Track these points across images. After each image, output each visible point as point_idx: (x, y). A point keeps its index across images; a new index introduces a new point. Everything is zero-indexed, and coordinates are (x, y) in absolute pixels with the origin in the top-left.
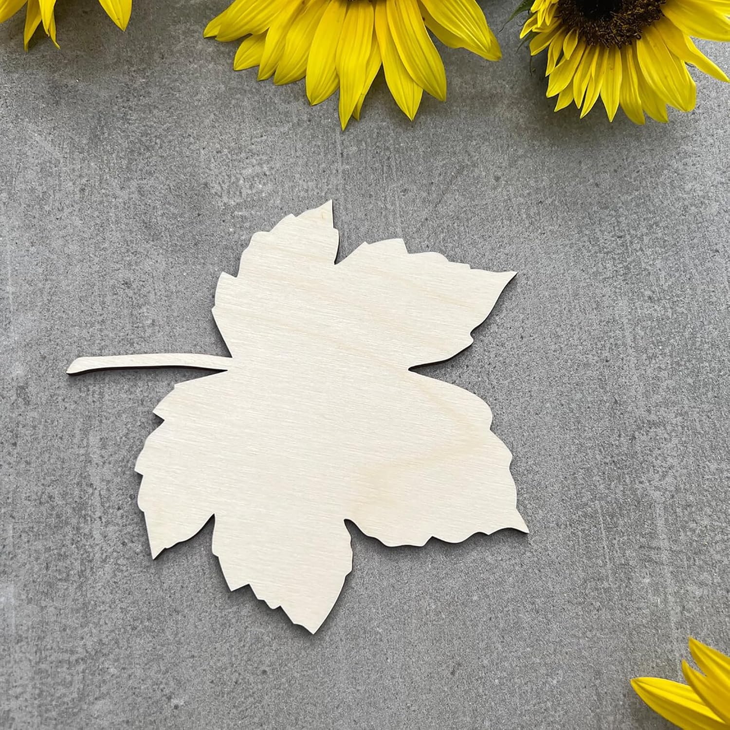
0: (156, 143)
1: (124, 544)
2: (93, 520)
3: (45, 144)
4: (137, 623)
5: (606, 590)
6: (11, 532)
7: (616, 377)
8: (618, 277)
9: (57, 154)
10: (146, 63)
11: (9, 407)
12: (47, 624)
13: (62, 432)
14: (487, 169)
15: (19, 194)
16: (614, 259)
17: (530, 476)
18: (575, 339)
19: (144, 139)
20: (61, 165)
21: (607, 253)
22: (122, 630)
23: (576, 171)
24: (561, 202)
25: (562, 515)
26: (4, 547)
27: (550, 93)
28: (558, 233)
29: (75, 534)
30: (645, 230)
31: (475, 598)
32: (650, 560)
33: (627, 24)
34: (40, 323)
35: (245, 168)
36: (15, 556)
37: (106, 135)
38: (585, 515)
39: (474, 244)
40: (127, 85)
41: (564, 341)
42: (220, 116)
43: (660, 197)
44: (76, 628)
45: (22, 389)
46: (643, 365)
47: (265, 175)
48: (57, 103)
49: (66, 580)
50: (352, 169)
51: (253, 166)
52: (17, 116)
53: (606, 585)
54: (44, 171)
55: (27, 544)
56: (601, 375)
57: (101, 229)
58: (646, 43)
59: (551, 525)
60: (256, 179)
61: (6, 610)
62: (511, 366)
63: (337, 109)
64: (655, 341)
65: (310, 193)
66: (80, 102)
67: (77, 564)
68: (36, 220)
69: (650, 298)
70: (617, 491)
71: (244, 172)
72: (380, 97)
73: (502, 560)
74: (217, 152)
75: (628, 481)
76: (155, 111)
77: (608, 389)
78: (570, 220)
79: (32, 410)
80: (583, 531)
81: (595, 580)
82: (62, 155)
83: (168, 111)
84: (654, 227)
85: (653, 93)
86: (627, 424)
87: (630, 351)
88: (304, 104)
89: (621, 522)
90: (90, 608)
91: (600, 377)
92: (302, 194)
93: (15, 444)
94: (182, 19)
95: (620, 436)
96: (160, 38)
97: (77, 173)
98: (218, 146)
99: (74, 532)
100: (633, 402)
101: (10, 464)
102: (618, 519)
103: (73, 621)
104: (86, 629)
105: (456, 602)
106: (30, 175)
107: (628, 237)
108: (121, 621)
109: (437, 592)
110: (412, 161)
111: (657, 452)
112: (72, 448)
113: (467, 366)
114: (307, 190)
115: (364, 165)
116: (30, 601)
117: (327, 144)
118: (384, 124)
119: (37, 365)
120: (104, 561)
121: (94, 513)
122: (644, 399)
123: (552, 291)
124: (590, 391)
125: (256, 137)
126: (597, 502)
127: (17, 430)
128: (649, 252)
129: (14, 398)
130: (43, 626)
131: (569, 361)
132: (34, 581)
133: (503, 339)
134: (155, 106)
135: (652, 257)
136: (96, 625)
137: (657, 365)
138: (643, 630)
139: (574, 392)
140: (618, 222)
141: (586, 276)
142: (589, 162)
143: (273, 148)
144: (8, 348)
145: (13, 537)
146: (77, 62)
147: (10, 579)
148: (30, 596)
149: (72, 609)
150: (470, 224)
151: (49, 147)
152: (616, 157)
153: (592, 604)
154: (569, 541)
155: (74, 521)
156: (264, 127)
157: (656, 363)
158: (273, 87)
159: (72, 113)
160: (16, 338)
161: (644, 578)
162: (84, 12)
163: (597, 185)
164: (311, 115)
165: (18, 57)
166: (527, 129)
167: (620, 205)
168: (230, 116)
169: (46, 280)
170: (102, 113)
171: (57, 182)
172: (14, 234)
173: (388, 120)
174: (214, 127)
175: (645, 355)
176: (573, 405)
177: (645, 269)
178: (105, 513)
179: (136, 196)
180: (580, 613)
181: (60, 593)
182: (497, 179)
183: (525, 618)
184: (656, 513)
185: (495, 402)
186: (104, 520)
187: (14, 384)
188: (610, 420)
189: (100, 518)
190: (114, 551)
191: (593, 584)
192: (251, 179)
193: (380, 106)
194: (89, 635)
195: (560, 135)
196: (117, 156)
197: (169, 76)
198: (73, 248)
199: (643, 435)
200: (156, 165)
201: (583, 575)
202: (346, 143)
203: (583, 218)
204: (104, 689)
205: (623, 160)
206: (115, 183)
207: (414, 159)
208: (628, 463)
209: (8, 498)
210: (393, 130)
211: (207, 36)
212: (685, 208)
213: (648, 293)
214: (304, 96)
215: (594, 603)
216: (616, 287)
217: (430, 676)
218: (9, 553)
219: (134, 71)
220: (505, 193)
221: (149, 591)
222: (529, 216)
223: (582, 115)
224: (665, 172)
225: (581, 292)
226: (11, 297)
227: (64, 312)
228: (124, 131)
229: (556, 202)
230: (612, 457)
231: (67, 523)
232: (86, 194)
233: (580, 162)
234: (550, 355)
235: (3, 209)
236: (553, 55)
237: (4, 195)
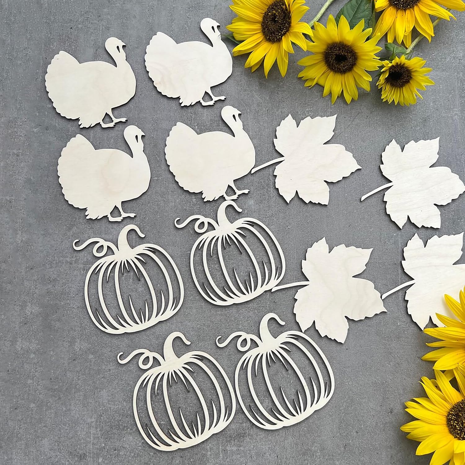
0: (285, 100)
12: (261, 209)
14: (365, 114)
15: (252, 110)
19: (282, 99)
20: (262, 104)
23: (386, 116)
27: (382, 98)
28: (381, 131)
30: (401, 132)
33: (401, 83)
37: (273, 97)
39: (360, 132)
40: (278, 84)
43: (406, 124)
48: (261, 88)
49: (265, 200)
52: (251, 90)
54: (258, 105)
58: (405, 87)
66: (267, 88)
67: (267, 197)
68: (256, 117)
74: (300, 104)
78: (384, 128)
82: (262, 101)
83: (288, 92)
85: (406, 100)
90: (270, 206)
97: (266, 106)
98: (300, 102)
103: (266, 209)
105: (351, 212)
106: (255, 106)
109: (347, 210)
125: (310, 101)
128: (402, 137)
134: (285, 91)
136: (271, 210)
140: (395, 129)
142: (389, 114)
143: (314, 104)
149: (266, 206)
151: (259, 99)
152: (396, 113)
155: (266, 188)
156: (311, 99)
159: (265, 90)
163: (391, 120)
166: (375, 104)
167: (396, 125)
170: (272, 91)
171: (261, 108)
174: (299, 97)
179: (280, 113)
181: (264, 203)
182: (367, 116)
183: (366, 216)
192: (308, 111)
195: (383, 106)
196: (276, 103)
198: (265, 125)
203: (387, 128)
204: (273, 223)
205: (398, 114)
206: (275, 110)
212: (412, 127)
217: (344, 227)
220: (369, 120)
222: (374, 126)
223: (389, 103)
224: (408, 118)
228: (277, 96)
229: (381, 123)
232: (268, 112)
234: (377, 159)
235: (248, 114)
236: (383, 89)
237: (249, 110)
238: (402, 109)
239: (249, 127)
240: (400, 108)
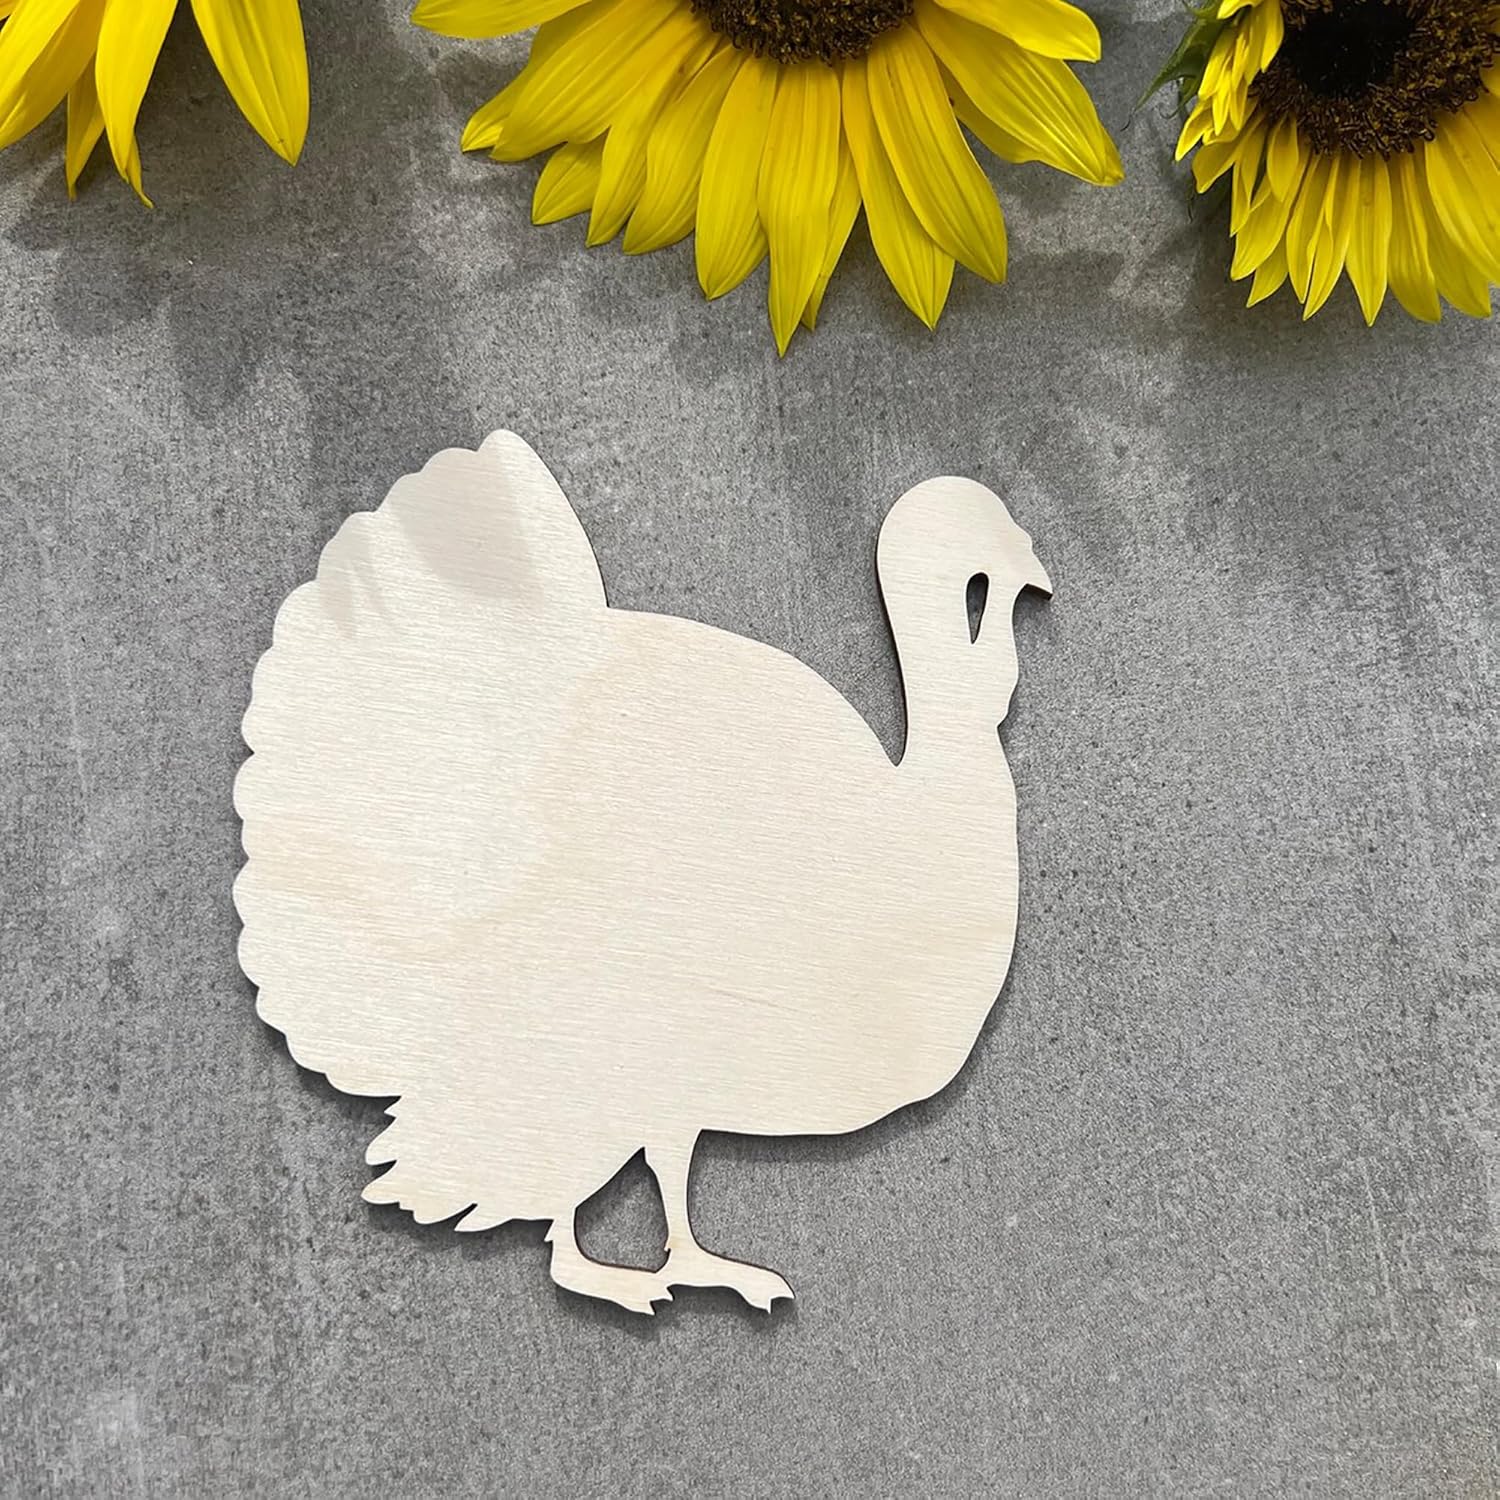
0: (373, 399)
1: (364, 1295)
2: (294, 1247)
3: (127, 410)
4: (403, 1464)
5: (1389, 1348)
6: (121, 1279)
7: (1391, 884)
8: (1390, 661)
9: (159, 435)
10: (338, 214)
11: (96, 1008)
12: (213, 1474)
13: (215, 1057)
14: (1098, 431)
15: (80, 528)
16: (1380, 622)
17: (1219, 1110)
18: (1303, 803)
19: (345, 390)
20: (169, 455)
21: (1364, 609)
22: (373, 1481)
23: (1290, 426)
24: (1260, 498)
25: (1288, 1191)
26: (108, 1313)
27: (1239, 272)
28: (1257, 567)
29: (260, 1279)
30: (1442, 554)
31: (1113, 1378)
32: (1476, 1279)
33: (1404, 110)
34: (149, 817)
35: (572, 450)
36: (134, 1332)
37: (262, 384)
38: (1337, 1189)
40: (300, 267)
41: (1279, 810)
42: (510, 331)
43: (1474, 476)
44: (275, 1481)
45: (120, 966)
46: (1448, 854)
47: (617, 463)
48: (149, 315)
49: (247, 1378)
50: (804, 442)
51: (590, 445)
52: (63, 348)
53: (1385, 1336)
54: (132, 472)
55: (157, 1305)
56: (1361, 881)
57: (267, 600)
58: (1447, 150)
59: (1267, 1214)
60: (597, 474)
61: (122, 1448)
62: (1169, 868)
63: (764, 307)
64: (1472, 801)
65: (717, 502)
66: (199, 311)
67: (268, 1342)
68: (122, 586)
69: (1458, 706)
70: (1402, 1134)
71: (569, 458)
72: (857, 272)
73: (1166, 1294)
74: (509, 416)
75: (1423, 1109)
76: (365, 326)
77: (1376, 912)
78: (1282, 538)
79: (145, 1012)
80: (1333, 1223)
81: (1360, 1326)
82: (167, 436)
83: (393, 324)
84: (1464, 547)
85: (1459, 254)
86: (1419, 986)
87: (1420, 825)
88: (693, 297)
89: (1412, 1200)
90: (302, 1436)
91: (1358, 886)
92: (699, 503)
93: (114, 1088)
94: (411, 108)
95: (1403, 1013)
96: (366, 155)
97: (204, 475)
98: (510, 401)
99: (257, 1275)
100: (1428, 937)
101: (106, 1131)
102: (1405, 1194)
103: (266, 1465)
104: (296, 1482)
105: (1074, 1389)
106: (103, 482)
107: (1407, 572)
108: (370, 1461)
109: (1032, 1370)
110: (934, 417)
111: (1481, 1045)
112: (238, 1091)
113: (1075, 874)
114: (709, 497)
115: (830, 432)
116: (172, 1428)
117: (747, 388)
118: (869, 335)
119: (150, 911)
120: (325, 1333)
121: (295, 1230)
122: (1452, 930)
123: (1249, 699)
124: (1339, 918)
125: (592, 378)
126: (1360, 1159)
127: (117, 1058)
128: (1452, 602)
129: (104, 986)
130: (204, 1480)
131: (1292, 852)
132: (178, 1384)
133: (1148, 810)
134: (364, 314)
135: (1460, 613)
136: (317, 1471)
137: (1476, 856)
138: (1467, 1429)
139: (1304, 921)
140: (1384, 538)
141: (1322, 664)
142: (1316, 405)
143: (629, 402)
144: (84, 876)
145: (126, 1290)
146: (187, 218)
147: (126, 1382)
148: (172, 1416)
149: (263, 1440)
150: (1066, 556)
151: (138, 417)
152: (1377, 393)
153: (1358, 1378)
154: (1305, 1246)
156: (606, 354)
157: (1476, 849)
158: (623, 259)
159: (183, 336)
160: (98, 854)
161: (1465, 1317)
162: (195, 101)
163: (1337, 457)
164: (708, 322)
165: (54, 211)
167: (1389, 499)
168: (530, 331)
169: (155, 720)
170: (250, 335)
171: (161, 496)
172: (76, 620)
173: (877, 326)
174: (497, 357)
175: (1451, 833)
176: (1305, 952)
177: (1446, 642)
178: (319, 1229)
180: (1333, 1399)
181: (237, 1407)
182: (1121, 451)
183: (1219, 1415)
184: (1485, 1177)
185: (1137, 950)
186: (317, 1246)
187: (102, 955)
188: (1381, 979)
189: (309, 1241)
190: (345, 1311)
191: (1358, 1334)
192: (586, 475)
193: (858, 295)
194: (303, 1493)
195: (1253, 345)
196: (290, 432)
197: (391, 243)
198: (208, 645)
199: (1452, 1008)
200: (376, 450)
201: (1335, 1316)
202: (789, 384)
203: (1310, 532)
205: (1391, 397)
206: (289, 493)
207: (938, 413)
208: (1422, 1073)
209: (109, 1206)
210: (890, 349)
211: (468, 149)
213: (1453, 695)
214: (690, 278)
215: (1362, 1377)
216: (1385, 686)
218: (121, 1326)
219: (314, 235)
220: (1138, 483)
221: (424, 1395)
222: (1192, 533)
223: (1307, 313)
224: (1483, 420)
225: (1311, 698)
226: (81, 761)
227: (198, 789)
228: (300, 374)
229: (1251, 500)
230: (1389, 1060)
231: (239, 1256)
232: (228, 521)
233: (1298, 406)
234: (1251, 841)
235: (48, 563)
236: (1243, 182)
237: (49, 530)
238: (1423, 352)
239: (55, 683)
240: (1406, 340)
